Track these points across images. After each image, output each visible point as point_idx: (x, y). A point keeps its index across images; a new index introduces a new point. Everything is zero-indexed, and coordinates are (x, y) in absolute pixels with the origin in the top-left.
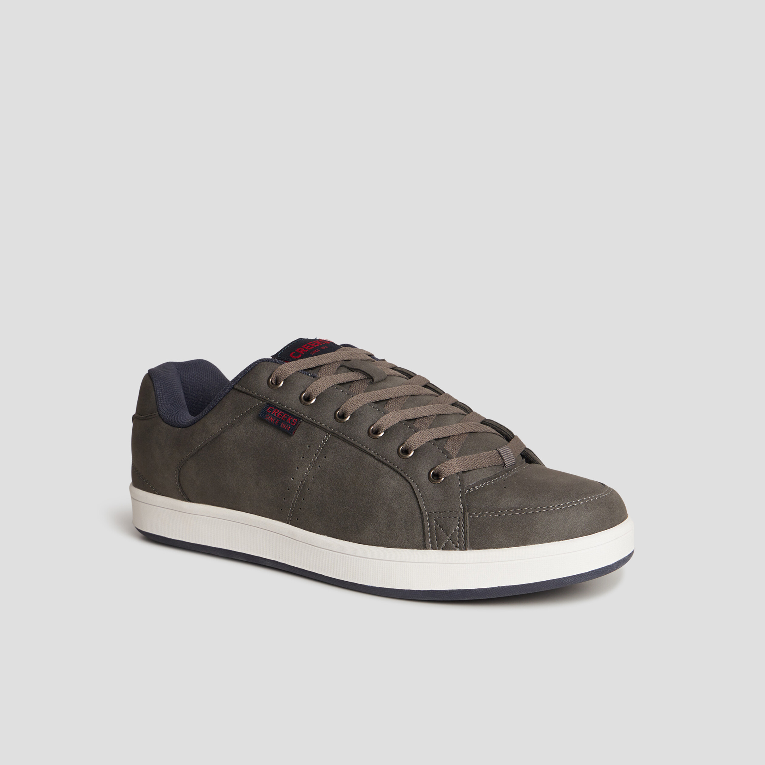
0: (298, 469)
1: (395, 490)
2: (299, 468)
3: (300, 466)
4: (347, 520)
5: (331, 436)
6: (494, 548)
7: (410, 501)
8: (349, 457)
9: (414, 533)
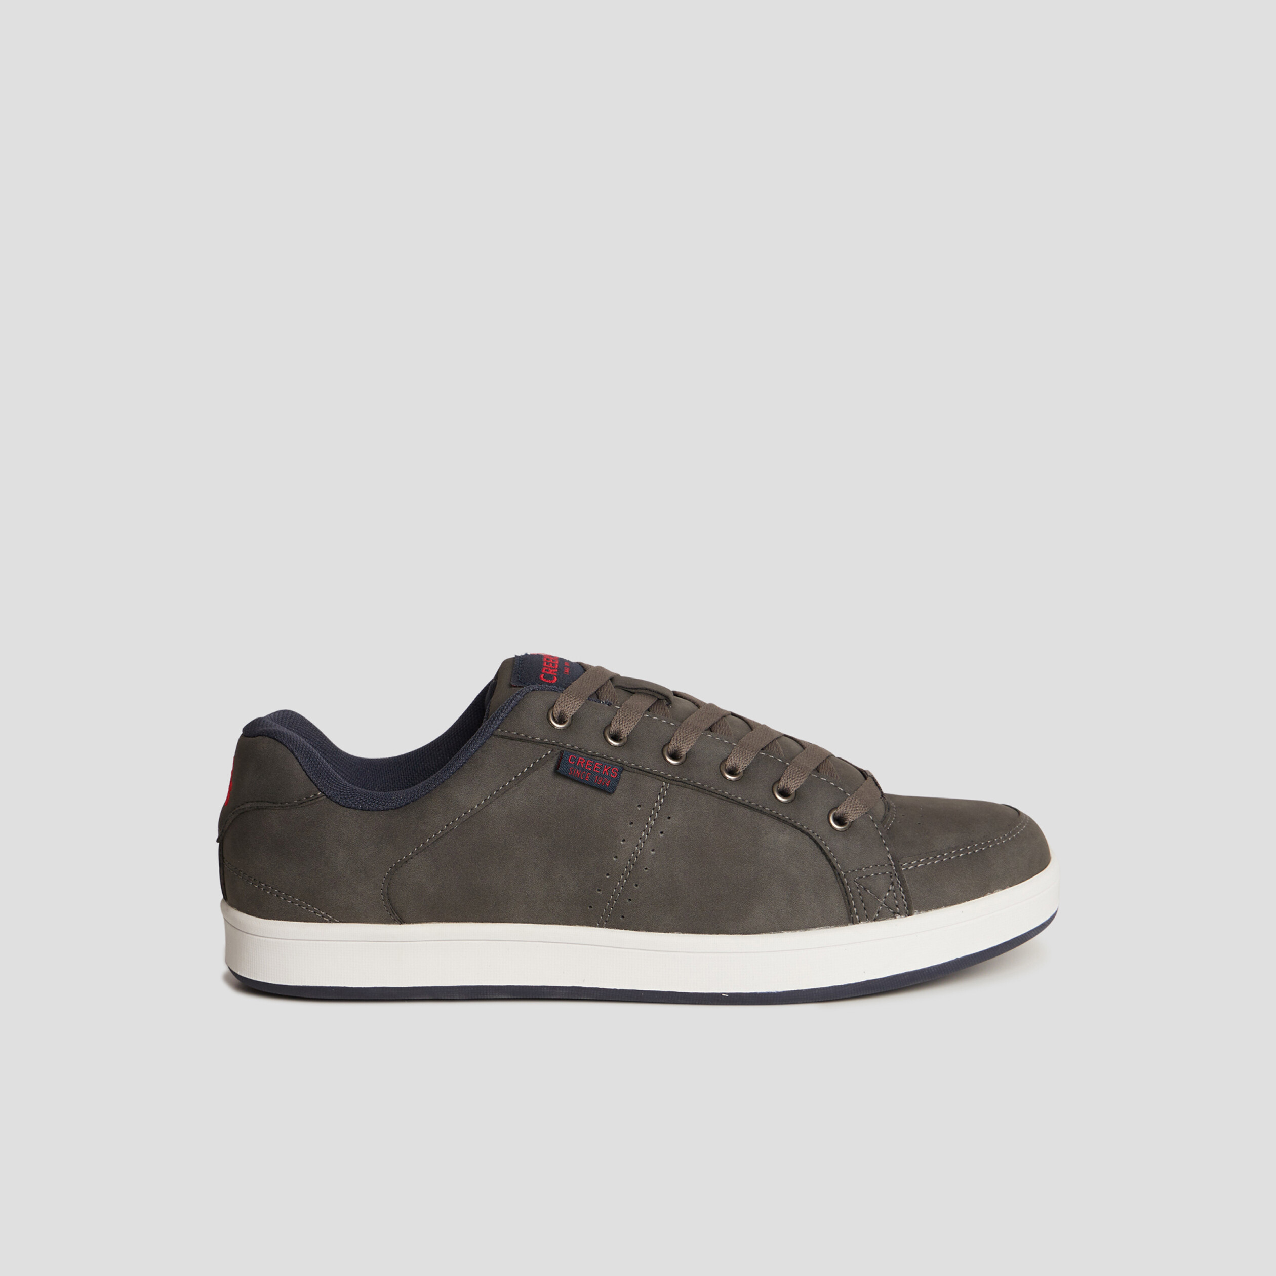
0: (625, 843)
1: (788, 850)
2: (626, 840)
3: (628, 836)
4: (718, 903)
5: (671, 786)
6: (946, 906)
7: (815, 861)
8: (708, 813)
9: (830, 905)
